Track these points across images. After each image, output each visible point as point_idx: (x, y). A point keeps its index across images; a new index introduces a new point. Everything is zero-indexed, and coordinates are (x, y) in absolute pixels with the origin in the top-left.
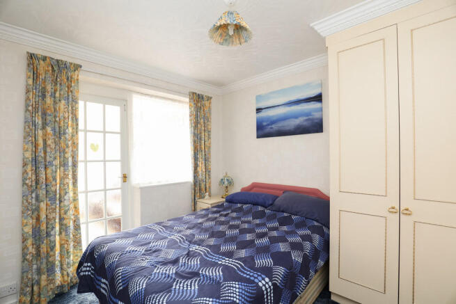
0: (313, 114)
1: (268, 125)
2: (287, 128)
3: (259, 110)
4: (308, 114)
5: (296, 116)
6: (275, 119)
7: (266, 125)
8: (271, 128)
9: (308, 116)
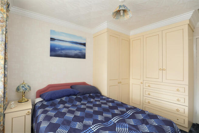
0: (82, 50)
1: (59, 50)
2: (71, 54)
3: (52, 39)
4: (80, 50)
5: (75, 49)
6: (64, 47)
7: (58, 50)
8: (62, 52)
9: (80, 51)
